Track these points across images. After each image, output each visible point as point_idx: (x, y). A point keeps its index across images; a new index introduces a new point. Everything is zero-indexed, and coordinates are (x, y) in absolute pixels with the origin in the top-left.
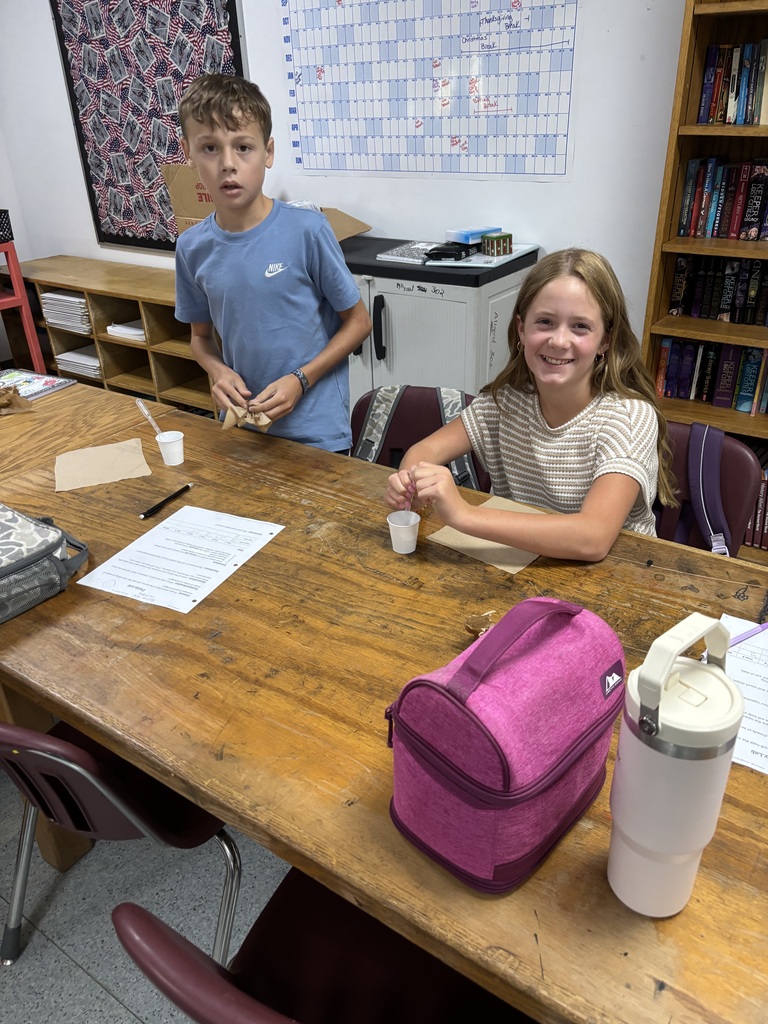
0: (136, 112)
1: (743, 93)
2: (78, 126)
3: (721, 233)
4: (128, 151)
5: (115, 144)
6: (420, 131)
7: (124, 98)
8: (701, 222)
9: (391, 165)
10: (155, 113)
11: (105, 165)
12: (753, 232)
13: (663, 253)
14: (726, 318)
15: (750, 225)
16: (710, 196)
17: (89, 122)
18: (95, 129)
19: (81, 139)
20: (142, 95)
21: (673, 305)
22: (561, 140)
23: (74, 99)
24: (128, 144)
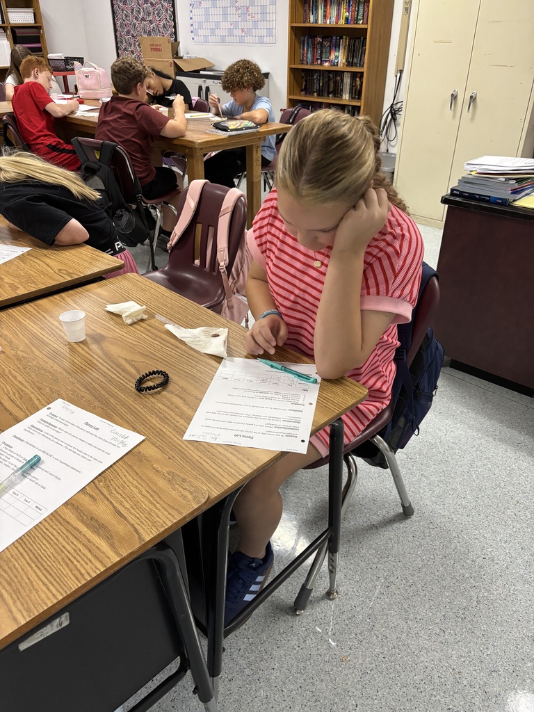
0: (136, 18)
1: (314, 13)
2: (115, 24)
3: (312, 63)
4: (133, 36)
5: (128, 32)
6: (232, 27)
7: (132, 13)
8: (305, 59)
9: (223, 41)
10: (143, 19)
11: (124, 42)
12: (319, 61)
13: (290, 68)
14: (315, 94)
15: (318, 59)
16: (308, 50)
17: (119, 23)
18: (121, 26)
19: (116, 30)
20: (139, 12)
21: (302, 91)
22: (274, 30)
23: (114, 13)
24: (132, 32)
